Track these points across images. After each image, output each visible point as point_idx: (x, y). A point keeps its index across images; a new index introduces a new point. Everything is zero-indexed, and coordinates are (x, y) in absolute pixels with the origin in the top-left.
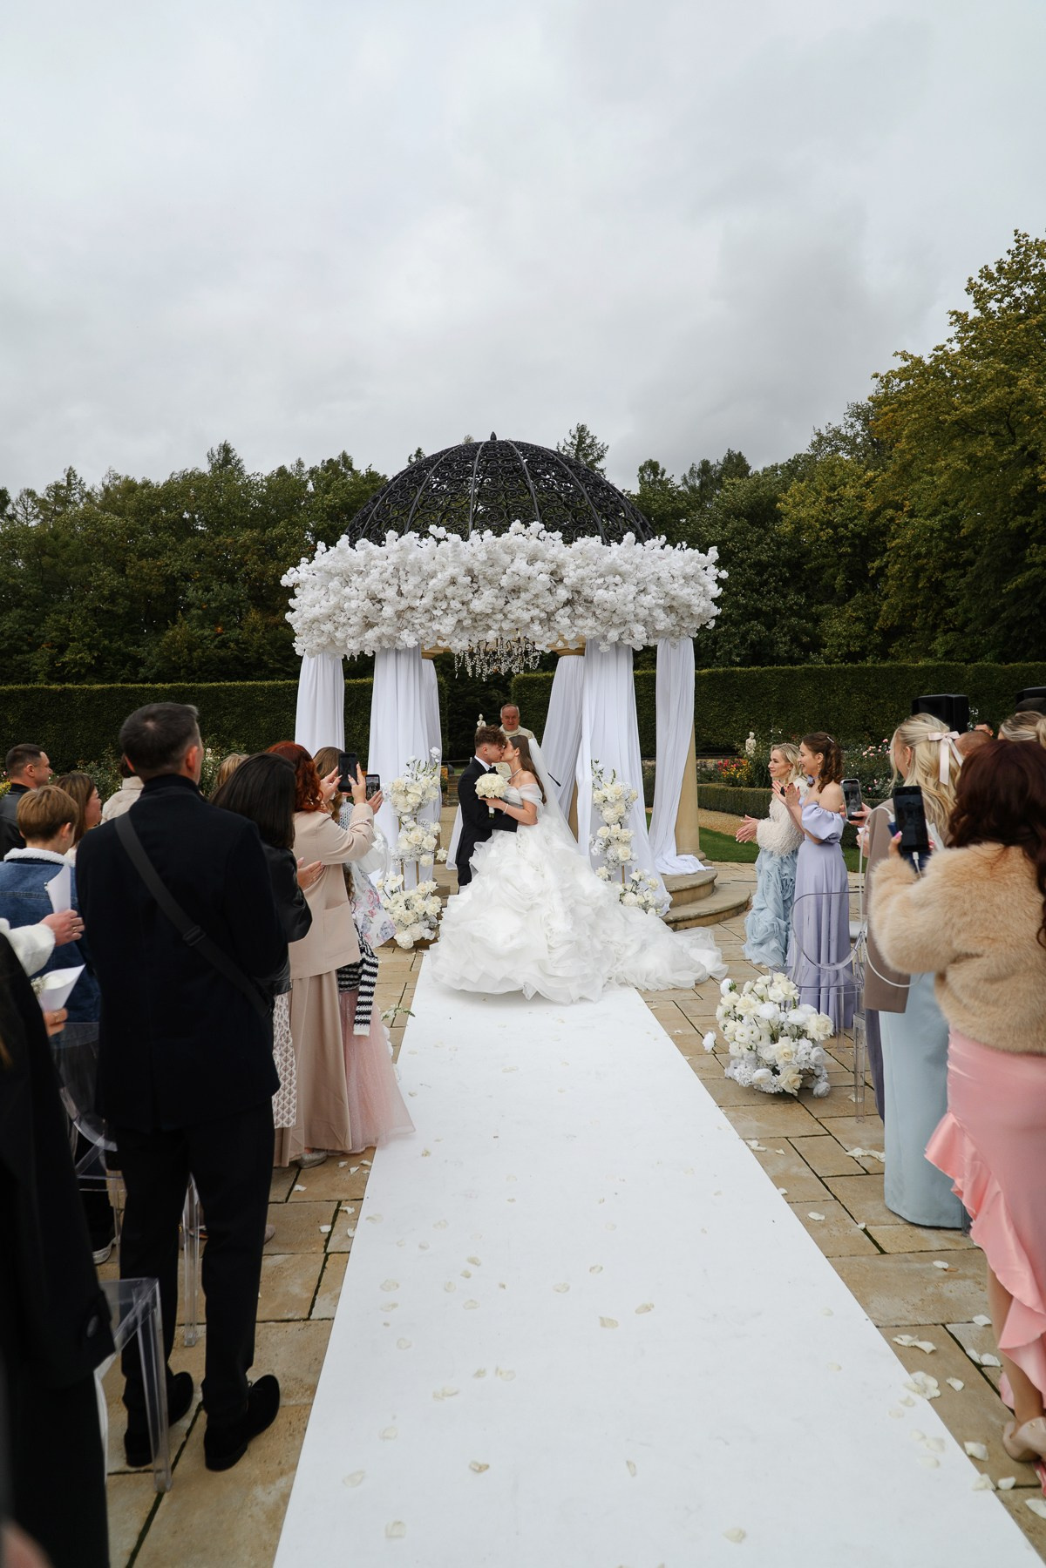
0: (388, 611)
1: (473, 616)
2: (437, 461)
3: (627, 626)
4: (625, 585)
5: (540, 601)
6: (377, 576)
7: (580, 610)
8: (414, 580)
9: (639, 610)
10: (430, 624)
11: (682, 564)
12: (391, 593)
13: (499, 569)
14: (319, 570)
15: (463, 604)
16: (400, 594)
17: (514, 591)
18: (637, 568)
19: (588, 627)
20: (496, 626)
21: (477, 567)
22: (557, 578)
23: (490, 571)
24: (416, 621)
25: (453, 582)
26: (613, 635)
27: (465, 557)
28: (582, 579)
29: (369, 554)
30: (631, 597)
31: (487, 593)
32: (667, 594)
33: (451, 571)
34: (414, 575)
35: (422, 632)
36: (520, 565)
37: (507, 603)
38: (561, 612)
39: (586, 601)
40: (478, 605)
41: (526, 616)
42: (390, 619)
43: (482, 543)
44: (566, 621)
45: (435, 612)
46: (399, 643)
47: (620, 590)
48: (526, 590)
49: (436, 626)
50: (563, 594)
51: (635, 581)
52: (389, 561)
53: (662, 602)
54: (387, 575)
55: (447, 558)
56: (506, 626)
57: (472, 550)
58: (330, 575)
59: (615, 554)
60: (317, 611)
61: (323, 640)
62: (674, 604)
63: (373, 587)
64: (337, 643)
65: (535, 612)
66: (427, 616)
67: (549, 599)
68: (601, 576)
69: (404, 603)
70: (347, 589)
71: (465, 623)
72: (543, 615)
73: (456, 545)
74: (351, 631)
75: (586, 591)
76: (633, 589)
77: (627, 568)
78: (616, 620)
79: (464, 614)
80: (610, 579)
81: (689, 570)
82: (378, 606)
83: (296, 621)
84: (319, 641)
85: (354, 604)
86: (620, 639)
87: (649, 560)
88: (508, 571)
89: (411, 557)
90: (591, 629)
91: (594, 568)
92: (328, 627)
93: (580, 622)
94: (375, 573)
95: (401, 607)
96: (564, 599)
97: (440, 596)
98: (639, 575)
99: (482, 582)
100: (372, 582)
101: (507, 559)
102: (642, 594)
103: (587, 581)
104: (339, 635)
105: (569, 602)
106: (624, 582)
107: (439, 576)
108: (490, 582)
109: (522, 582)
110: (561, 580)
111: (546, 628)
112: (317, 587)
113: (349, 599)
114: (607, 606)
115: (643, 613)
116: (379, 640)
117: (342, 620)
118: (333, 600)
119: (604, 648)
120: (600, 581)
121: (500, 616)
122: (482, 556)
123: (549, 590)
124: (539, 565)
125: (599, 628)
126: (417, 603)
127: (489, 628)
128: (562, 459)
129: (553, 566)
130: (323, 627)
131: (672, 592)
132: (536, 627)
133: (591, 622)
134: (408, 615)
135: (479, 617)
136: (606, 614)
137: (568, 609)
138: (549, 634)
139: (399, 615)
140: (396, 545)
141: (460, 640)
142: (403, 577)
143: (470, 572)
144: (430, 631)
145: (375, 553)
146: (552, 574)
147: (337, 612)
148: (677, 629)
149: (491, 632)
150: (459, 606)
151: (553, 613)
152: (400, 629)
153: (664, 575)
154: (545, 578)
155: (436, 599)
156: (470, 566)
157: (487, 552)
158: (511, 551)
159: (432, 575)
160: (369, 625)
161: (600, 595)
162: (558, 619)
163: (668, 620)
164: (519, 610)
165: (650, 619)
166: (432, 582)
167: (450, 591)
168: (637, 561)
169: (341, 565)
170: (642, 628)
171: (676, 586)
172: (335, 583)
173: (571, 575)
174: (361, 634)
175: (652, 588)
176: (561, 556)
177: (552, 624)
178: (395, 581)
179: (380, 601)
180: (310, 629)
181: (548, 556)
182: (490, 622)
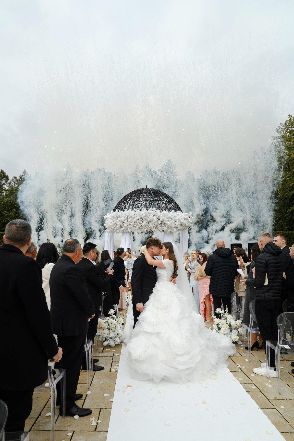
0: (125, 225)
1: (142, 226)
2: (135, 193)
3: (173, 228)
4: (172, 221)
5: (155, 224)
6: (124, 218)
7: (163, 225)
8: (130, 219)
9: (175, 225)
10: (133, 228)
11: (184, 216)
12: (126, 221)
13: (147, 217)
14: (112, 216)
15: (140, 224)
16: (128, 221)
17: (150, 221)
18: (175, 217)
19: (164, 228)
20: (146, 228)
21: (143, 217)
22: (158, 219)
23: (145, 218)
24: (131, 227)
25: (138, 220)
26: (169, 230)
27: (141, 215)
28: (163, 219)
29: (122, 214)
30: (173, 223)
31: (145, 222)
32: (181, 222)
33: (138, 218)
34: (131, 218)
35: (132, 229)
36: (151, 217)
37: (149, 224)
38: (159, 226)
39: (164, 223)
40: (143, 224)
41: (152, 226)
42: (126, 226)
43: (144, 212)
44: (160, 228)
45: (134, 225)
46: (127, 231)
47: (171, 222)
48: (152, 221)
49: (135, 228)
50: (160, 222)
51: (174, 220)
52: (126, 215)
53: (179, 224)
54: (125, 218)
55: (137, 215)
56: (148, 228)
57: (142, 213)
58: (114, 217)
59: (170, 214)
60: (111, 224)
61: (112, 230)
62: (182, 224)
63: (123, 220)
64: (115, 230)
65: (154, 226)
66: (133, 226)
67: (157, 223)
68: (167, 219)
69: (128, 223)
70: (117, 220)
71: (140, 227)
72: (156, 226)
73: (139, 213)
74: (118, 228)
75: (164, 222)
76: (174, 221)
77: (172, 217)
78: (170, 227)
79: (140, 226)
80: (169, 219)
81: (185, 217)
82: (123, 224)
83: (106, 226)
84: (111, 230)
85: (119, 223)
86: (171, 231)
87: (177, 215)
88: (149, 218)
89: (130, 215)
90: (165, 229)
91: (166, 217)
92: (113, 227)
93: (163, 228)
94: (123, 218)
95: (128, 224)
96: (160, 223)
97: (136, 222)
98: (175, 218)
99: (144, 220)
100: (122, 219)
101: (149, 215)
102: (176, 222)
103: (164, 220)
104: (115, 229)
105: (161, 224)
106: (172, 220)
107: (136, 218)
108: (145, 220)
109: (151, 220)
110: (159, 219)
111: (156, 229)
112: (111, 219)
113: (118, 222)
114: (168, 225)
115: (176, 226)
116: (123, 230)
117: (116, 226)
118: (114, 222)
119: (168, 233)
120: (167, 220)
121: (147, 226)
122: (144, 215)
123: (157, 221)
124: (155, 217)
125: (167, 229)
126: (131, 223)
127: (145, 228)
128: (160, 193)
129: (158, 217)
130: (112, 227)
131: (182, 222)
132: (154, 229)
133: (165, 228)
134: (129, 226)
135: (143, 226)
136: (168, 226)
137: (161, 225)
138: (157, 230)
139: (127, 226)
140: (127, 212)
141: (139, 231)
142: (128, 218)
143: (142, 218)
144: (133, 229)
145: (123, 214)
146: (158, 218)
147: (115, 224)
148: (183, 229)
149: (145, 229)
150: (139, 224)
151: (158, 226)
152: (128, 228)
153: (180, 219)
154: (156, 219)
155: (135, 223)
156: (141, 216)
157: (145, 214)
158: (150, 214)
159: (134, 218)
160: (121, 227)
161: (167, 222)
162: (159, 227)
163: (181, 227)
164: (151, 225)
165: (177, 227)
166: (134, 220)
167: (138, 221)
168: (175, 216)
169: (116, 216)
170: (175, 229)
171: (182, 220)
172: (115, 219)
173: (161, 219)
174: (119, 229)
175: (178, 221)
176: (159, 215)
177: (157, 228)
178: (127, 219)
179: (123, 223)
180: (109, 227)
181: (157, 215)
182: (145, 227)
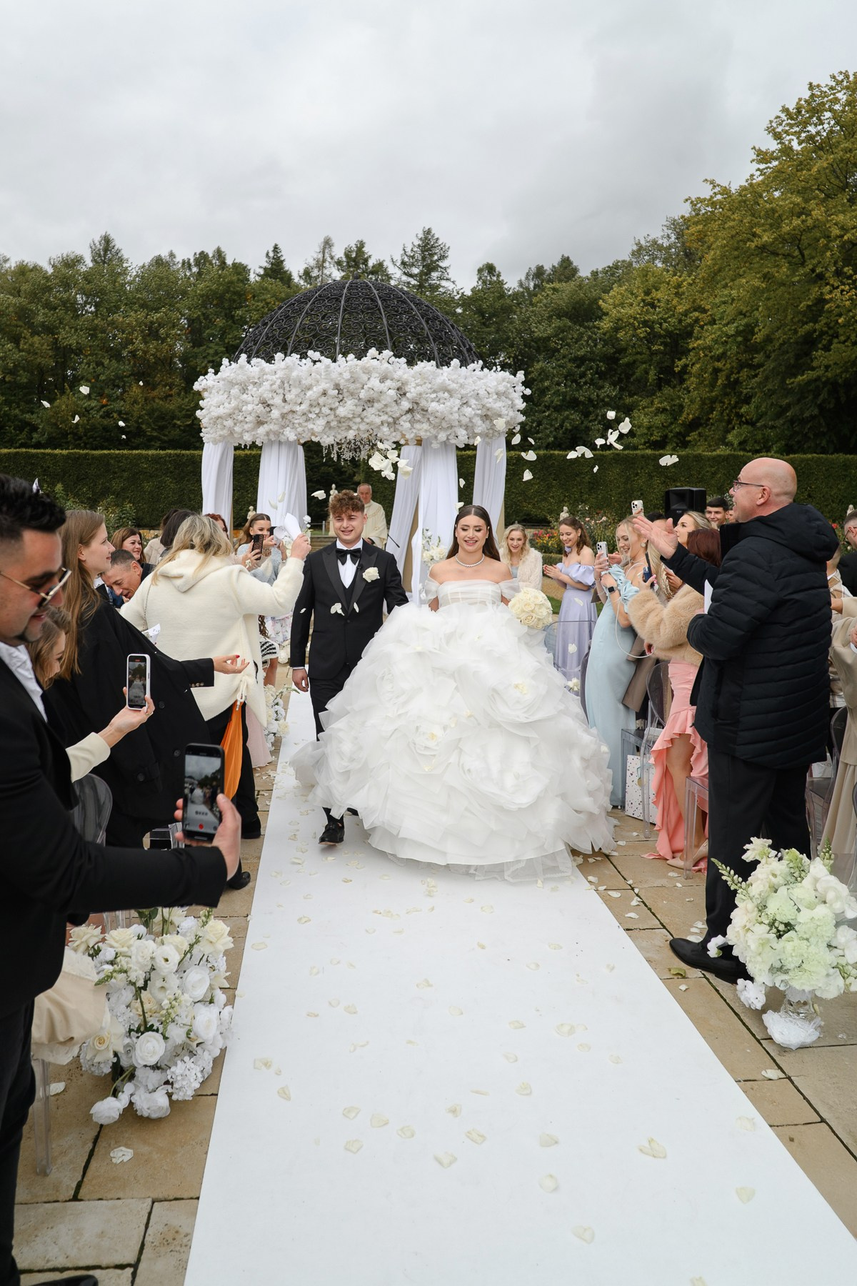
0: (275, 414)
1: (338, 419)
2: (313, 296)
3: (453, 430)
4: (452, 400)
5: (388, 410)
6: (268, 387)
7: (418, 417)
8: (295, 391)
9: (462, 418)
10: (306, 424)
11: (496, 383)
12: (277, 400)
13: (359, 385)
14: (224, 380)
15: (331, 409)
16: (285, 401)
17: (369, 401)
18: (462, 386)
19: (423, 429)
20: (355, 427)
21: (342, 383)
22: (402, 393)
23: (352, 387)
24: (296, 421)
25: (324, 394)
26: (442, 436)
27: (334, 375)
28: (420, 394)
29: (262, 370)
30: (456, 409)
31: (349, 402)
32: (483, 406)
33: (324, 385)
34: (295, 387)
35: (300, 429)
36: (375, 382)
37: (364, 410)
38: (404, 418)
39: (423, 410)
40: (342, 411)
41: (378, 420)
42: (277, 419)
43: (346, 365)
44: (407, 425)
45: (310, 415)
46: (283, 437)
47: (448, 404)
48: (379, 401)
49: (310, 426)
50: (406, 405)
51: (460, 396)
52: (277, 376)
53: (479, 412)
54: (275, 387)
55: (321, 375)
56: (363, 427)
57: (339, 370)
58: (232, 384)
59: (445, 374)
60: (221, 411)
61: (225, 432)
62: (489, 413)
63: (265, 396)
64: (236, 435)
65: (384, 418)
66: (304, 417)
67: (395, 408)
68: (435, 392)
69: (287, 408)
70: (245, 396)
71: (333, 424)
72: (390, 420)
73: (328, 367)
74: (246, 427)
75: (423, 403)
76: (458, 402)
77: (453, 386)
78: (444, 425)
79: (332, 417)
80: (441, 394)
81: (501, 388)
82: (268, 409)
83: (205, 417)
84: (221, 433)
85: (250, 407)
86: (448, 439)
87: (470, 380)
88: (365, 387)
89: (294, 374)
90: (426, 431)
91: (430, 386)
92: (229, 423)
93: (417, 426)
94: (266, 385)
95: (285, 411)
96: (407, 409)
97: (315, 403)
98: (463, 392)
99: (346, 394)
100: (265, 391)
101: (365, 377)
102: (465, 406)
103: (424, 396)
104: (237, 429)
105: (410, 411)
106: (451, 396)
107: (315, 389)
108: (352, 394)
109: (375, 396)
110: (405, 394)
111: (392, 430)
112: (221, 392)
113: (247, 403)
114: (437, 414)
115: (465, 420)
116: (268, 434)
117: (240, 418)
118: (234, 403)
119: (435, 445)
120: (434, 396)
121: (358, 420)
122: (347, 375)
123: (396, 401)
124: (388, 383)
125: (432, 430)
126: (298, 408)
127: (350, 428)
128: (408, 298)
129: (399, 384)
130: (225, 423)
131: (488, 405)
132: (385, 429)
133: (425, 426)
134: (290, 416)
135: (342, 420)
136: (437, 420)
137: (409, 416)
138: (394, 434)
139: (283, 416)
140: (283, 364)
141: (328, 437)
142: (287, 388)
143: (337, 387)
144: (306, 429)
145: (267, 370)
146: (398, 389)
147: (236, 412)
148: (491, 431)
149: (351, 432)
150: (328, 412)
151: (398, 419)
152: (284, 427)
153: (482, 392)
154: (392, 393)
155: (311, 405)
156: (337, 382)
157: (350, 372)
158: (368, 371)
159: (309, 388)
160: (260, 423)
161: (433, 406)
162: (402, 423)
163: (484, 425)
164: (372, 416)
165: (470, 425)
166: (309, 393)
167: (322, 400)
168: (461, 381)
169: (241, 378)
170: (464, 432)
171: (490, 400)
172: (235, 391)
173: (412, 392)
174: (253, 429)
175: (473, 402)
176: (405, 376)
177: (397, 426)
178: (281, 391)
179: (268, 405)
180: (215, 423)
181: (396, 376)
182: (351, 424)
